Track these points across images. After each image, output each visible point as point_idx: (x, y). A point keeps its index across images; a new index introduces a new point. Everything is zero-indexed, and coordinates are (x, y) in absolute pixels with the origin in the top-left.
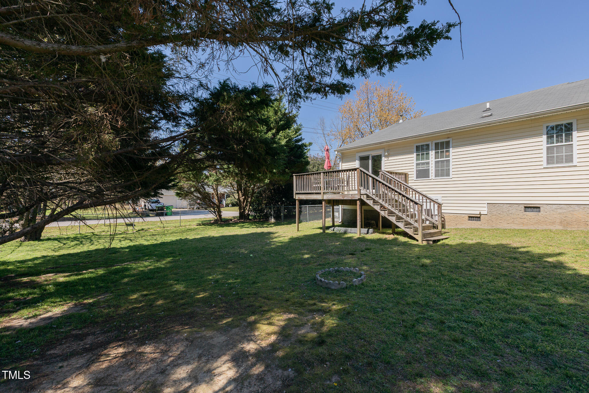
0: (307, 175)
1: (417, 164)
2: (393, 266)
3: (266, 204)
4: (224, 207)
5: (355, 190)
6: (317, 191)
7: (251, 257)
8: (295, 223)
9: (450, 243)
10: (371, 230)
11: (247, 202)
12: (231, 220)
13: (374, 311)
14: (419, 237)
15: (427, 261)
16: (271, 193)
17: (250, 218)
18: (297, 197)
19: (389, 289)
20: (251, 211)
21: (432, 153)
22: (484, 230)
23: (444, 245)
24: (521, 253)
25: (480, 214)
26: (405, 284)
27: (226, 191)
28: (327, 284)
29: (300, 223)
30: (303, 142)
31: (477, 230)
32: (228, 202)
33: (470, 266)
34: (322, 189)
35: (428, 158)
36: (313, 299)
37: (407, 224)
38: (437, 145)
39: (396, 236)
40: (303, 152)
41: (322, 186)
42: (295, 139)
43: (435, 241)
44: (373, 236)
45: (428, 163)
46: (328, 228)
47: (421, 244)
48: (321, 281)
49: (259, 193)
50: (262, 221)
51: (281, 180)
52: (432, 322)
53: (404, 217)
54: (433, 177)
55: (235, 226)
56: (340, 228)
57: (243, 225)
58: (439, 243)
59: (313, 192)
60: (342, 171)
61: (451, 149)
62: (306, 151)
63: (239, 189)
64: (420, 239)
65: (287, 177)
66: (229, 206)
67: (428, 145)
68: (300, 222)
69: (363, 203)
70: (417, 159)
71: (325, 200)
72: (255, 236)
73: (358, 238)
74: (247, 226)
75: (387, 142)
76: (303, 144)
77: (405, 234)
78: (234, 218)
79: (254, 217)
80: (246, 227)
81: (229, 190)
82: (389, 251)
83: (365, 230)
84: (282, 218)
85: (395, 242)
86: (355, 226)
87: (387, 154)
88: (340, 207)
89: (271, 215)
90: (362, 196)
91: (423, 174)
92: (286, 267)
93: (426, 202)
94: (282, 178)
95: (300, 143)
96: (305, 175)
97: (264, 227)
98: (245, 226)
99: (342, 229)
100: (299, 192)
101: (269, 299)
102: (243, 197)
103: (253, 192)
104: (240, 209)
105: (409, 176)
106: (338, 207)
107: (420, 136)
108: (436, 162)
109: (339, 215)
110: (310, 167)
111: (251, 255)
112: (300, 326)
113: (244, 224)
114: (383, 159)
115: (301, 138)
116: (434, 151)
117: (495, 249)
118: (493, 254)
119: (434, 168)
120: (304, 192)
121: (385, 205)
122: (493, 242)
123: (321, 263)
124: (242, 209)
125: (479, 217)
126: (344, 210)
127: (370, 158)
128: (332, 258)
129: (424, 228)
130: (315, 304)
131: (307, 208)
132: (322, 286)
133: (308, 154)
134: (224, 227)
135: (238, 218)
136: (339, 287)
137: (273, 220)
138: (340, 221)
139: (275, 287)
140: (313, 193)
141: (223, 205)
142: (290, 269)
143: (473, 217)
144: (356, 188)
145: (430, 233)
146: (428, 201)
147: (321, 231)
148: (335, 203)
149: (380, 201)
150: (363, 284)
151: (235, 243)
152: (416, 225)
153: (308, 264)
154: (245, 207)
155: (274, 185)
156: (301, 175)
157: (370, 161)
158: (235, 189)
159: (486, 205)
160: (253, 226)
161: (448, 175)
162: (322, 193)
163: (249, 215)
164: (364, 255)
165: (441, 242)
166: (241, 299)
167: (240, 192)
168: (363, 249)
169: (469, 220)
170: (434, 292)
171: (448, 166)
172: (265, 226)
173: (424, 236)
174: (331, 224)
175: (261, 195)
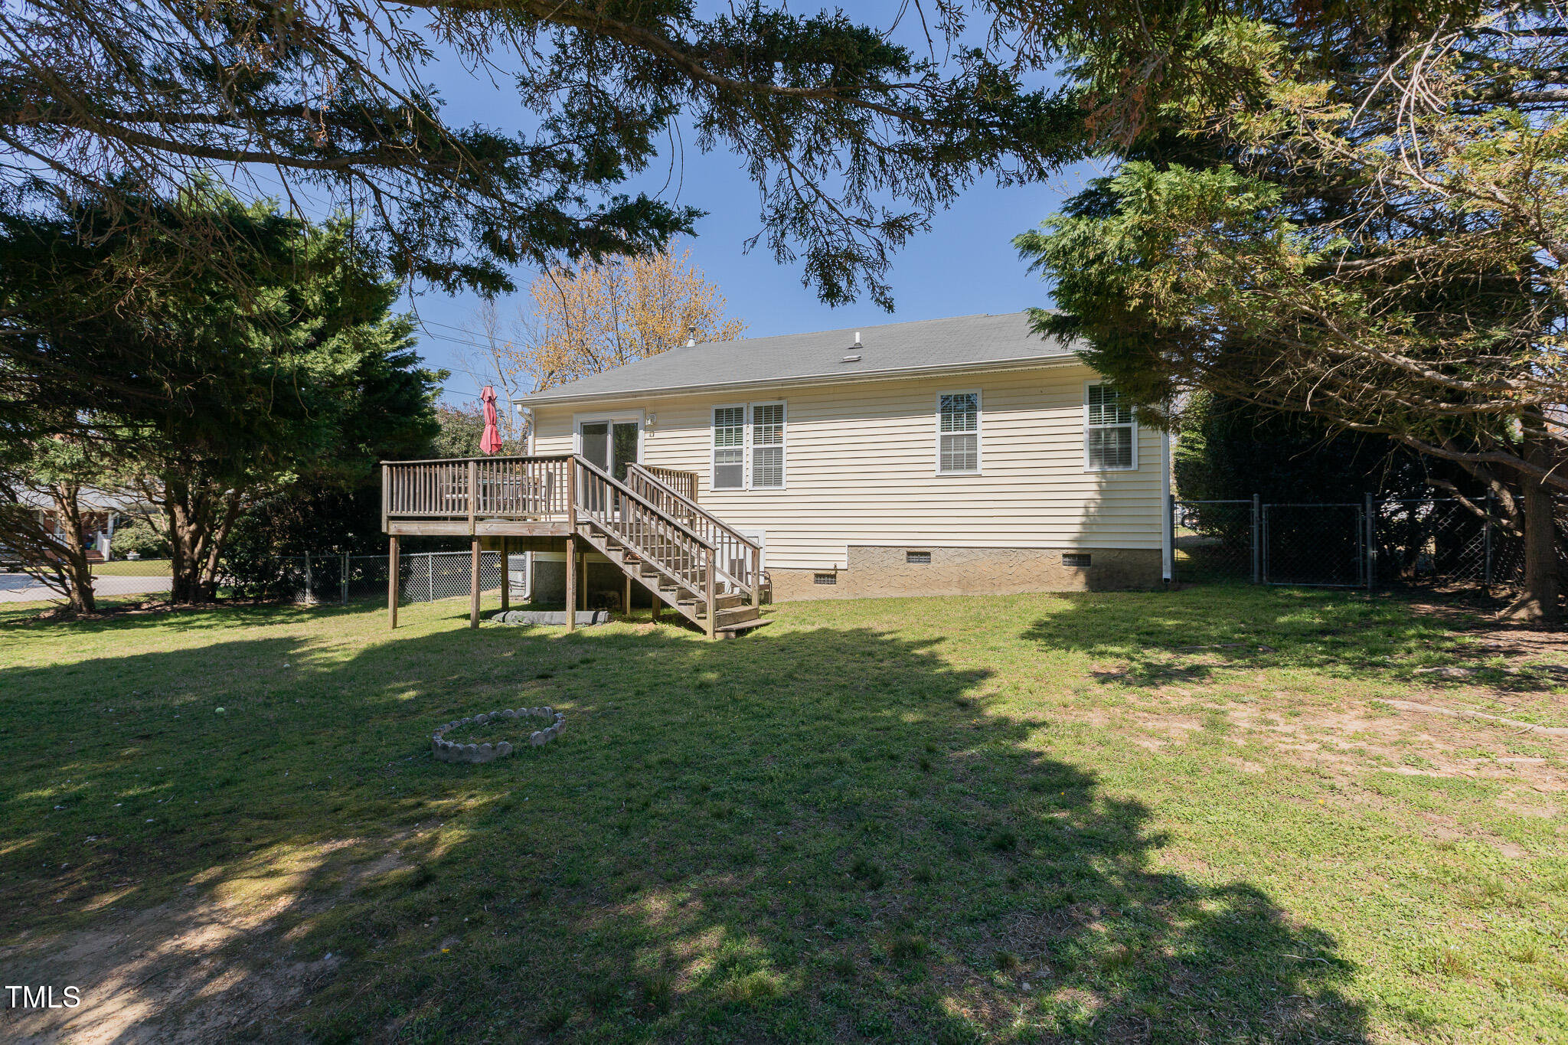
0: (425, 465)
1: (718, 454)
2: (638, 693)
3: (284, 552)
4: (102, 562)
5: (563, 512)
6: (455, 513)
7: (220, 716)
8: (385, 605)
9: (769, 635)
10: (603, 615)
11: (208, 542)
12: (137, 605)
13: (571, 793)
14: (707, 624)
15: (711, 676)
16: (305, 516)
17: (219, 595)
18: (393, 529)
19: (615, 743)
20: (224, 574)
21: (748, 430)
22: (840, 603)
23: (756, 640)
24: (883, 643)
25: (836, 569)
26: (653, 728)
27: (114, 504)
28: (461, 753)
29: (403, 605)
30: (419, 366)
31: (827, 602)
32: (125, 545)
33: (790, 676)
34: (470, 507)
35: (739, 441)
36: (415, 793)
37: (685, 596)
38: (758, 410)
39: (660, 626)
40: (418, 395)
41: (471, 500)
42: (390, 355)
43: (741, 632)
44: (607, 627)
45: (740, 453)
46: (488, 615)
47: (711, 640)
48: (445, 747)
49: (262, 513)
50: (265, 606)
51: (342, 476)
52: (687, 792)
53: (677, 578)
54: (750, 486)
55: (153, 626)
56: (521, 613)
57: (187, 619)
58: (749, 636)
59: (443, 514)
60: (536, 460)
61: (785, 424)
62: (429, 393)
63: (176, 497)
64: (709, 629)
65: (362, 469)
66: (125, 558)
67: (739, 411)
68: (402, 600)
69: (583, 546)
70: (718, 442)
71: (479, 538)
72: (236, 653)
73: (568, 636)
74: (206, 623)
75: (650, 393)
76: (420, 371)
77: (680, 621)
78: (151, 597)
79: (235, 593)
80: (201, 627)
81: (127, 500)
82: (636, 663)
83: (587, 615)
84: (345, 592)
85: (653, 641)
86: (562, 607)
87: (649, 422)
88: (528, 556)
89: (303, 585)
90: (580, 528)
91: (728, 477)
92: (345, 728)
93: (730, 543)
94: (343, 468)
95: (410, 369)
96: (419, 465)
97: (271, 624)
98: (198, 623)
99: (529, 616)
100: (399, 514)
101: (277, 818)
102: (193, 527)
103: (234, 510)
104: (177, 567)
105: (700, 480)
106: (521, 557)
107: (723, 387)
108: (756, 451)
109: (524, 578)
110: (441, 441)
111: (220, 709)
112: (371, 859)
113: (195, 617)
114: (642, 435)
115: (414, 354)
116: (752, 426)
117: (845, 640)
118: (838, 650)
119: (750, 466)
120: (416, 514)
121: (634, 550)
122: (847, 627)
123: (454, 706)
124: (185, 568)
125: (834, 576)
126: (538, 565)
127: (610, 429)
128: (486, 691)
129: (719, 604)
130: (420, 805)
131: (426, 564)
132: (446, 762)
133: (437, 404)
134: (102, 630)
135: (169, 598)
136: (493, 755)
137: (309, 601)
138: (527, 594)
139: (300, 784)
140: (445, 519)
141: (99, 553)
142: (355, 733)
143: (823, 576)
144: (565, 508)
145: (733, 615)
146: (733, 540)
147: (468, 624)
148: (511, 547)
149: (624, 541)
150: (555, 742)
151: (152, 680)
152: (702, 596)
153: (417, 712)
154: (200, 559)
155: (315, 491)
156: (408, 466)
157: (609, 438)
158: (155, 498)
159: (845, 550)
160: (229, 623)
161: (779, 482)
162: (471, 519)
163: (213, 586)
164: (575, 675)
165: (754, 633)
166: (177, 832)
167: (178, 510)
168: (576, 661)
169: (816, 582)
170: (708, 736)
171: (779, 461)
172: (279, 618)
173: (719, 620)
174: (498, 605)
175: (267, 521)
